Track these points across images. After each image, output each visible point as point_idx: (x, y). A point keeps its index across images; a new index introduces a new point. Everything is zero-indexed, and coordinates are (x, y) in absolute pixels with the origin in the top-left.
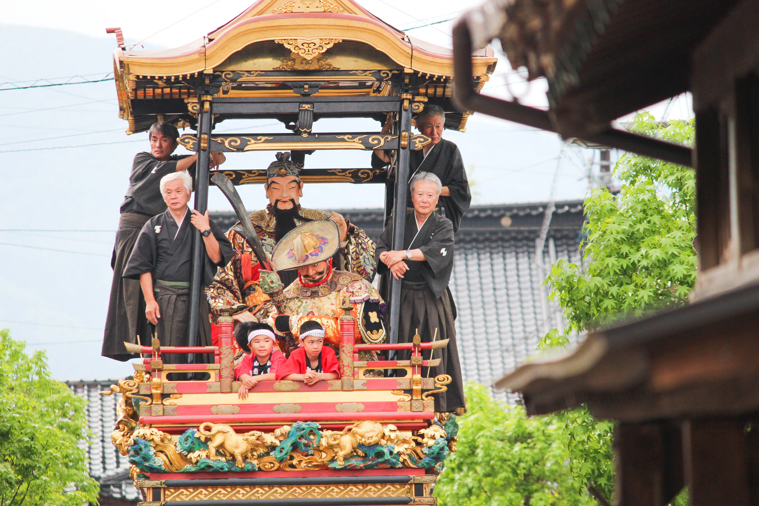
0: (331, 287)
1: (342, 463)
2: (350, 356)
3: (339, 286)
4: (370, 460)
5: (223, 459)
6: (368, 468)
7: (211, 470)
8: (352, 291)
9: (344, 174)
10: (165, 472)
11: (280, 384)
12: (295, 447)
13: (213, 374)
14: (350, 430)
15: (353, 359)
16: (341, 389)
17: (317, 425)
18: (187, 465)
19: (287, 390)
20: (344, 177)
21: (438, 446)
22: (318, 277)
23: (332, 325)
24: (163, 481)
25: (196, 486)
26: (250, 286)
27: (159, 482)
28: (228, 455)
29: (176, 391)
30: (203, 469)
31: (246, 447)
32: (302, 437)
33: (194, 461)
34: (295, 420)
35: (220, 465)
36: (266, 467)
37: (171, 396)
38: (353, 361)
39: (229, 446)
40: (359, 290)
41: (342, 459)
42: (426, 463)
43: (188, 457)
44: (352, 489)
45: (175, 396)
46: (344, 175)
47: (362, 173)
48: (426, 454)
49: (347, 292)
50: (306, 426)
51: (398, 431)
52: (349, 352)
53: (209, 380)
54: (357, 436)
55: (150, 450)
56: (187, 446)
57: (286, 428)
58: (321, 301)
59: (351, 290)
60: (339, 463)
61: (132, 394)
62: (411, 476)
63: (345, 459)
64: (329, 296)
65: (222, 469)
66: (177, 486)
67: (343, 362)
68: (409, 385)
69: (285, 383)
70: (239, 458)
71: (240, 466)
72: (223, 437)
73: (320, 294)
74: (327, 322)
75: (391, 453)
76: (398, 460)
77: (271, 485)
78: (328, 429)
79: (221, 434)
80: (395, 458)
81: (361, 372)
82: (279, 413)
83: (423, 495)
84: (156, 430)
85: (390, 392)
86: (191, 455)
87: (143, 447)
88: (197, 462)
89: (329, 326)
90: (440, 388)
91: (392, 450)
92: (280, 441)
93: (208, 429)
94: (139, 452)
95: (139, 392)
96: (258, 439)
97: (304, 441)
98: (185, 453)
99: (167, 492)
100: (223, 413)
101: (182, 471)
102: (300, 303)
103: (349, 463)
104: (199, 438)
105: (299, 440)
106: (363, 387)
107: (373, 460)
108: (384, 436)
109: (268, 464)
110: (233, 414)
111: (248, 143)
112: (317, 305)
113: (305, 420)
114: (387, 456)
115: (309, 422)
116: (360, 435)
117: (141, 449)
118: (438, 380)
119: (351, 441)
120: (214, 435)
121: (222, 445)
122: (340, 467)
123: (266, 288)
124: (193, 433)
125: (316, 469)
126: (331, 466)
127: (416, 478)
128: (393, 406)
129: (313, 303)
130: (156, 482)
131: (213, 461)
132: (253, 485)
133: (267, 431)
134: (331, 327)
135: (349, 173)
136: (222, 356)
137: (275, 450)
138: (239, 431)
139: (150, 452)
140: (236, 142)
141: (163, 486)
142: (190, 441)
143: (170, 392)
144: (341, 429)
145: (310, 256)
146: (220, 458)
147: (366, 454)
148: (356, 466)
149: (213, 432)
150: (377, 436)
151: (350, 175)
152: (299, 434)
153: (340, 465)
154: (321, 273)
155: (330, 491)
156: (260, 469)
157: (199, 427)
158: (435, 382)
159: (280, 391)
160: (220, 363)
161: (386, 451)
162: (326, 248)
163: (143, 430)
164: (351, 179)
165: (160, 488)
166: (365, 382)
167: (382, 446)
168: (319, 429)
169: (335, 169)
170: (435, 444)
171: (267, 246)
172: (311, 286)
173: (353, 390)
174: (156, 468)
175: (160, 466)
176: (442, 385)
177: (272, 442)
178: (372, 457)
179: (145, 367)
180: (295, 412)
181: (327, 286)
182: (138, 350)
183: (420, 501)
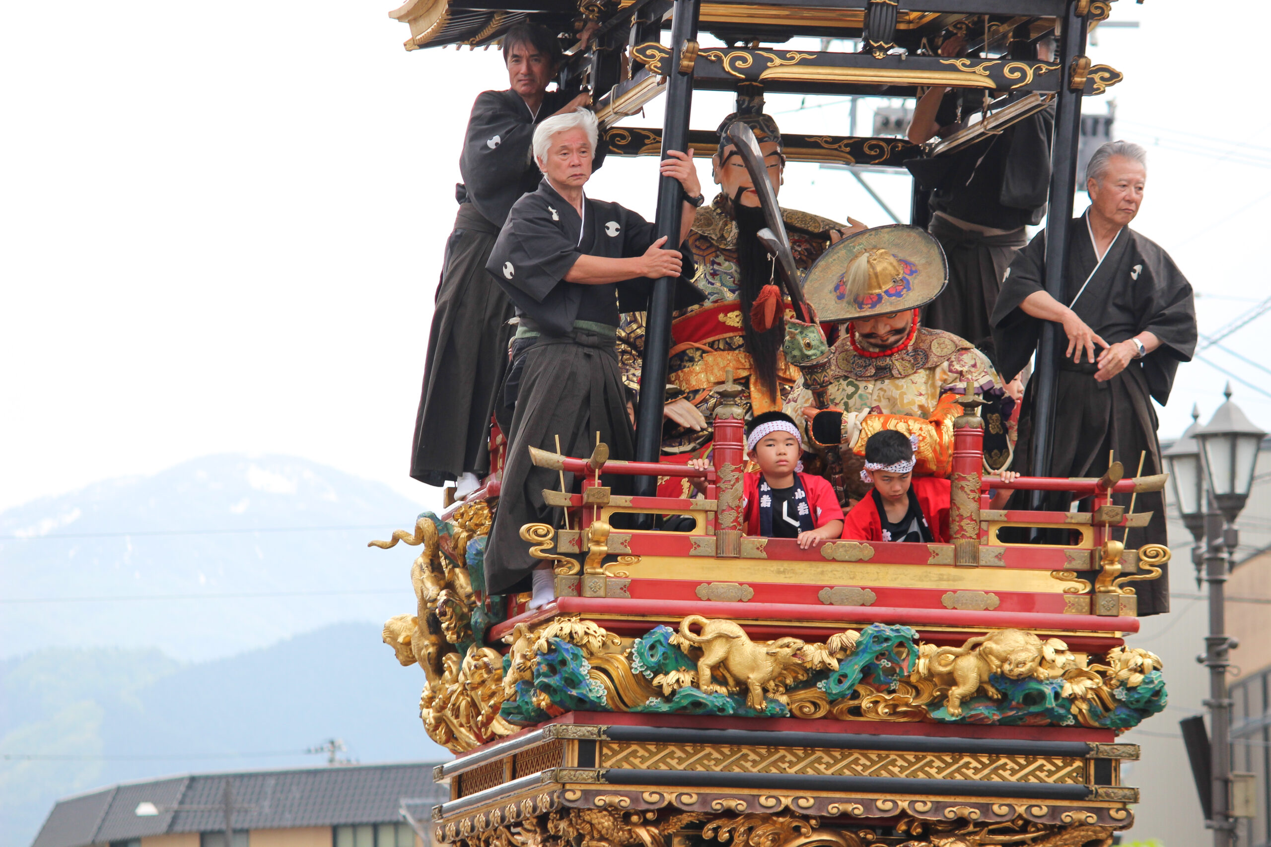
0: (915, 359)
1: (958, 711)
2: (974, 498)
3: (933, 359)
4: (1012, 709)
5: (723, 690)
6: (1006, 724)
7: (700, 711)
8: (960, 369)
9: (836, 146)
10: (605, 711)
11: (834, 546)
12: (867, 673)
13: (700, 520)
14: (976, 646)
15: (980, 504)
16: (952, 562)
17: (912, 632)
18: (651, 699)
19: (847, 558)
20: (835, 152)
21: (1151, 686)
22: (892, 339)
23: (931, 436)
24: (604, 727)
25: (662, 741)
26: (684, 352)
27: (595, 730)
28: (731, 681)
29: (629, 550)
30: (685, 708)
31: (770, 669)
32: (881, 655)
33: (667, 691)
34: (868, 620)
35: (719, 702)
36: (806, 710)
37: (619, 558)
38: (980, 508)
39: (738, 666)
40: (973, 369)
41: (957, 702)
42: (1120, 719)
43: (655, 682)
44: (969, 763)
45: (628, 559)
46: (836, 149)
47: (872, 147)
48: (1120, 701)
49: (950, 371)
50: (892, 634)
51: (1068, 653)
52: (973, 491)
53: (694, 532)
54: (993, 658)
55: (581, 666)
56: (654, 660)
57: (852, 636)
58: (897, 387)
59: (958, 367)
60: (952, 710)
61: (542, 551)
62: (1093, 744)
63: (965, 702)
64: (912, 377)
65: (722, 710)
66: (624, 739)
67: (958, 509)
68: (1088, 561)
69: (844, 546)
70: (757, 690)
71: (759, 707)
72: (728, 646)
73: (895, 372)
74: (921, 429)
75: (1057, 695)
76: (1069, 711)
77: (810, 745)
78: (928, 642)
79: (724, 640)
80: (1062, 706)
81: (994, 531)
82: (831, 604)
83: (1110, 783)
84: (593, 626)
85: (1049, 573)
86: (660, 679)
87: (569, 657)
88: (674, 692)
89: (924, 438)
90: (1150, 572)
91: (1059, 690)
92: (839, 661)
93: (696, 629)
94: (558, 667)
95: (556, 547)
96: (795, 655)
97: (885, 663)
98: (649, 674)
99: (605, 751)
100: (720, 598)
101: (639, 709)
102: (851, 390)
103: (973, 713)
104: (678, 647)
105: (876, 662)
106: (996, 560)
107: (1017, 708)
108: (1042, 661)
109: (808, 704)
110: (741, 601)
111: (769, 64)
112: (889, 393)
113: (890, 622)
114: (1051, 703)
115: (897, 627)
116: (997, 657)
117: (564, 662)
118: (1145, 554)
119: (979, 669)
120: (709, 642)
121: (723, 663)
122: (954, 719)
123: (795, 356)
124: (667, 636)
125: (902, 720)
126: (937, 715)
127: (1102, 748)
128: (1056, 601)
129: (881, 389)
130: (589, 729)
131: (706, 692)
132: (774, 744)
133: (810, 639)
134: (928, 439)
135: (846, 146)
136: (721, 485)
137: (827, 678)
138: (756, 636)
139: (581, 669)
140: (745, 60)
141: (604, 737)
142: (660, 650)
143: (617, 551)
144: (958, 643)
145: (885, 297)
146: (718, 688)
147: (1005, 696)
148: (987, 718)
149: (708, 634)
150: (1033, 660)
151: (848, 149)
152: (877, 648)
153: (953, 715)
154: (899, 331)
155: (926, 765)
156: (793, 716)
157: (679, 623)
158: (1139, 559)
159: (834, 560)
160: (717, 498)
161: (1048, 690)
162: (916, 281)
163: (569, 624)
164: (849, 156)
165: (594, 742)
166: (1002, 551)
167: (1040, 682)
168: (916, 642)
169: (820, 137)
170: (1144, 682)
171: (724, 276)
172: (876, 356)
173: (977, 567)
174: (592, 702)
175: (599, 697)
176: (1152, 565)
177: (823, 662)
178: (1018, 703)
179: (570, 499)
180: (863, 605)
181: (908, 358)
182: (557, 465)
183: (1108, 795)
